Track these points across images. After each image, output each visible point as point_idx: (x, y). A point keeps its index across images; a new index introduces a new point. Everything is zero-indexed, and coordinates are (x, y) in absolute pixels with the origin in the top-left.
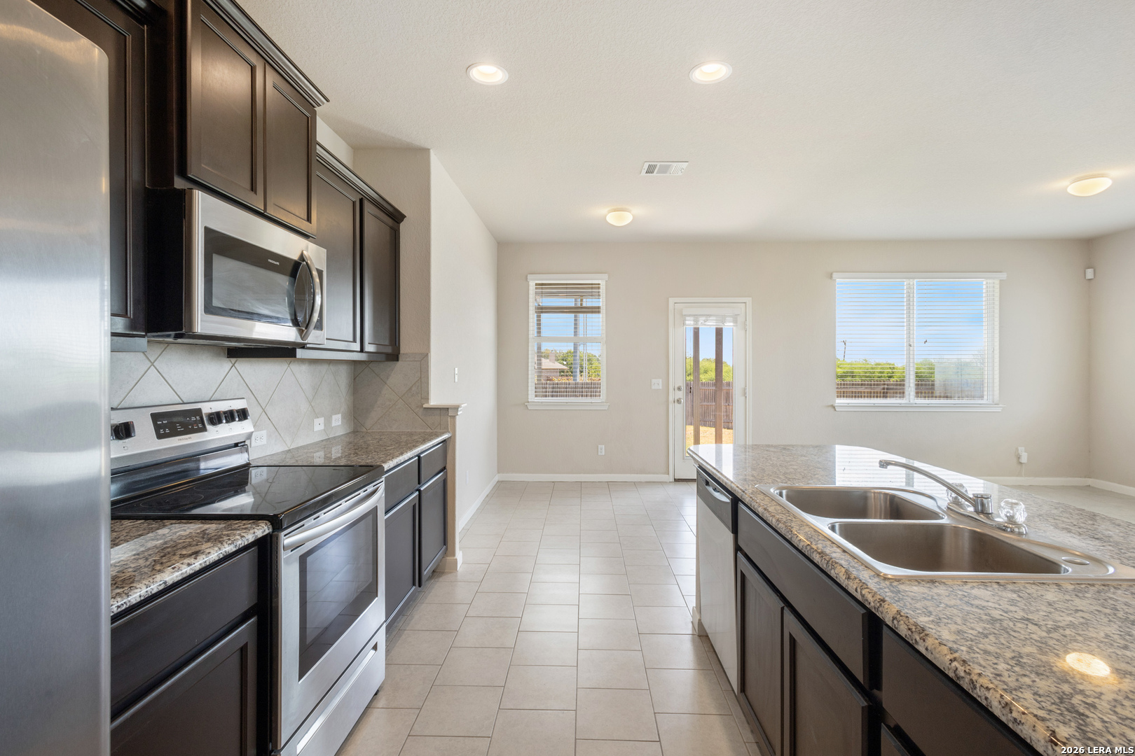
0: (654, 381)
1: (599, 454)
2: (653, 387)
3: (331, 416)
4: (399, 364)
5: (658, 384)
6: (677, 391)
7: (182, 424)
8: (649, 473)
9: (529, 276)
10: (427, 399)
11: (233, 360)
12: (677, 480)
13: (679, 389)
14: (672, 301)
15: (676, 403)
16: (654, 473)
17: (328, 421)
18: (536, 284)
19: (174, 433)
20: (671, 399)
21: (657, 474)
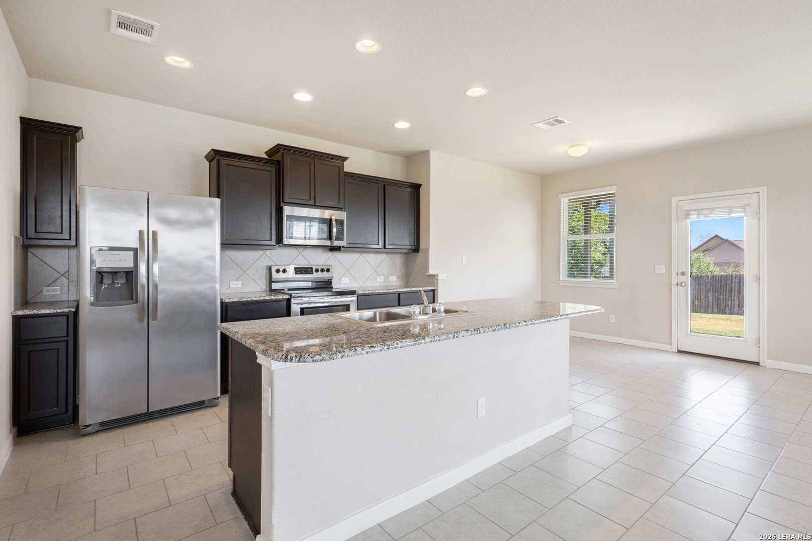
0: (657, 267)
1: (611, 321)
2: (657, 272)
3: (389, 276)
4: (420, 254)
5: (661, 269)
6: (680, 276)
7: (304, 271)
8: (653, 342)
9: (560, 196)
10: (428, 271)
11: (332, 252)
12: (679, 351)
13: (683, 274)
14: (674, 200)
15: (679, 286)
16: (658, 342)
17: (387, 278)
18: (569, 200)
19: (301, 273)
20: (674, 282)
21: (661, 343)
